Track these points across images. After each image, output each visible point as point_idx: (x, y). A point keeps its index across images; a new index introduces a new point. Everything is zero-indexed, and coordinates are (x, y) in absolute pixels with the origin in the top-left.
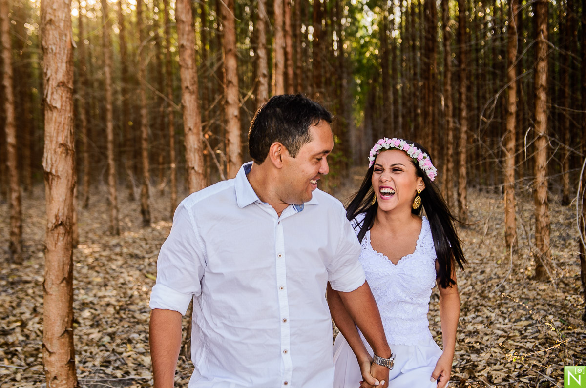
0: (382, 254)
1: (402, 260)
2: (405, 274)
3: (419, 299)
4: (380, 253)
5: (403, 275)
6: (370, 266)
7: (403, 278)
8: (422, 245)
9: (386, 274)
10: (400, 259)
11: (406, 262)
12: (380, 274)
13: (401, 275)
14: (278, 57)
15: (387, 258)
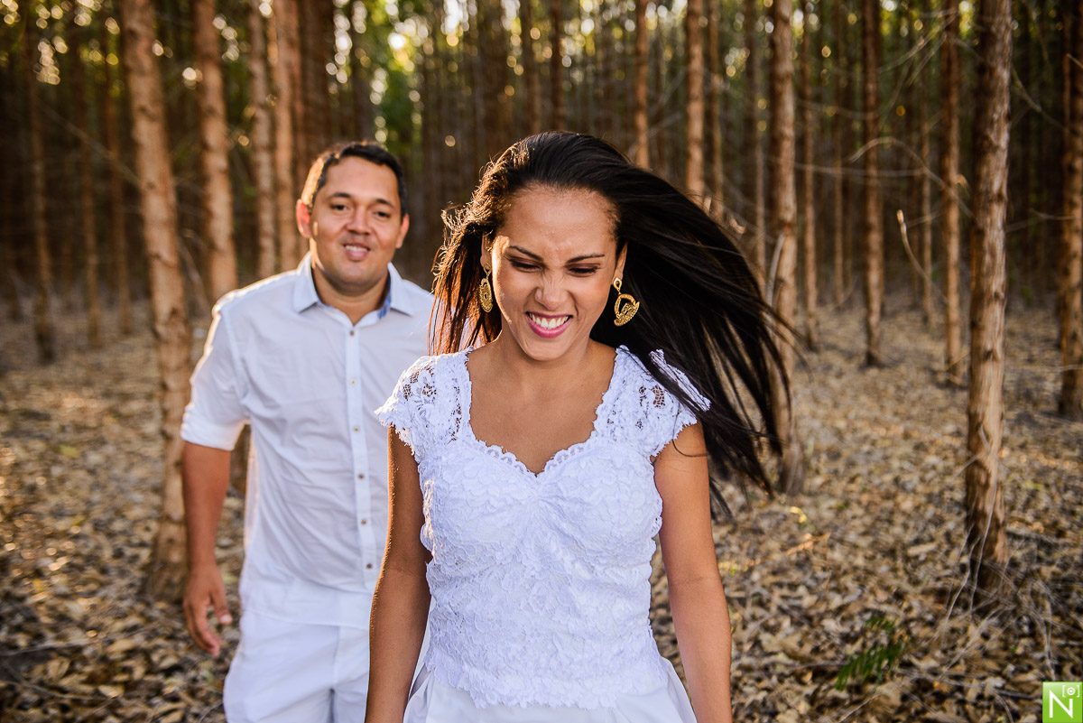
0: (499, 449)
1: (555, 461)
2: (563, 499)
3: (618, 571)
4: (494, 448)
5: (560, 502)
6: (464, 482)
7: (560, 510)
8: (612, 418)
9: (510, 501)
10: (551, 457)
11: (568, 465)
12: (493, 501)
13: (553, 500)
14: (282, 81)
15: (513, 457)
